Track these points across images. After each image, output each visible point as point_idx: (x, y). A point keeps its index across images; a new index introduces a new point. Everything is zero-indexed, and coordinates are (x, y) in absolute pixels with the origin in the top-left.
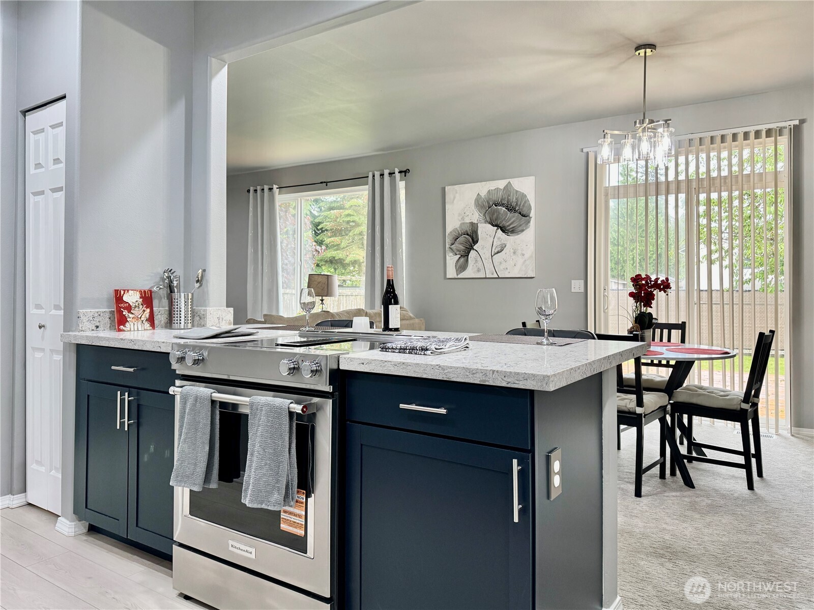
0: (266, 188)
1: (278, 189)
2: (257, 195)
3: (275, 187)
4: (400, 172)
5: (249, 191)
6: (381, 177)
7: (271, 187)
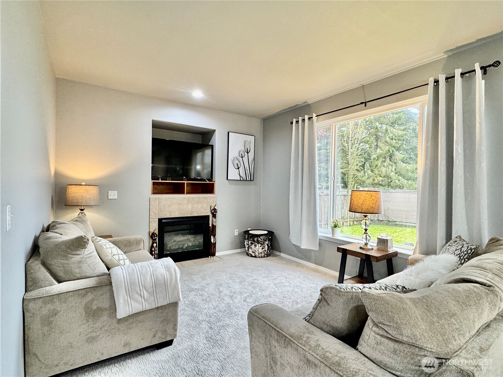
0: (306, 117)
1: (317, 117)
2: (299, 126)
3: (314, 115)
4: (462, 74)
5: (292, 123)
6: (435, 84)
7: (310, 116)
